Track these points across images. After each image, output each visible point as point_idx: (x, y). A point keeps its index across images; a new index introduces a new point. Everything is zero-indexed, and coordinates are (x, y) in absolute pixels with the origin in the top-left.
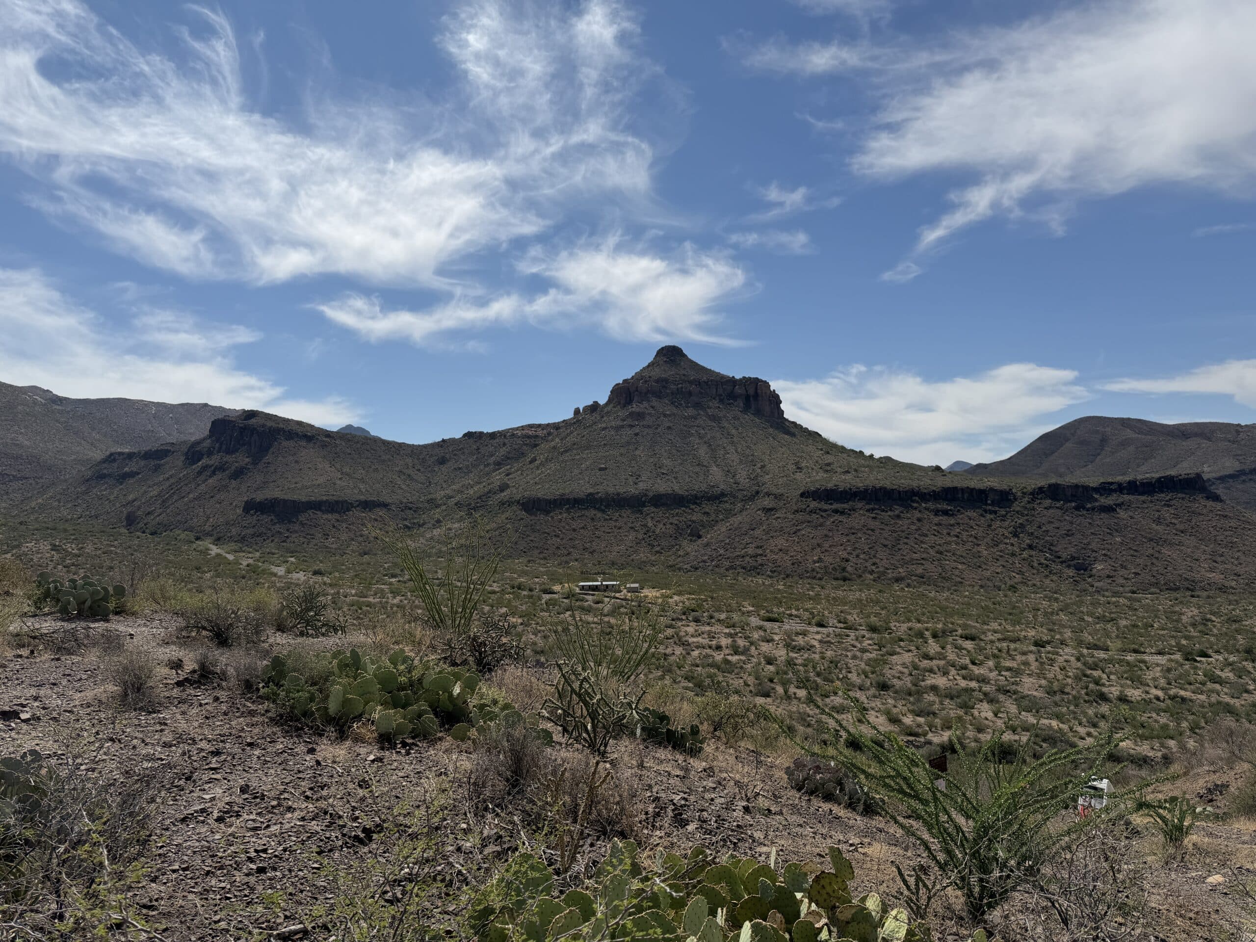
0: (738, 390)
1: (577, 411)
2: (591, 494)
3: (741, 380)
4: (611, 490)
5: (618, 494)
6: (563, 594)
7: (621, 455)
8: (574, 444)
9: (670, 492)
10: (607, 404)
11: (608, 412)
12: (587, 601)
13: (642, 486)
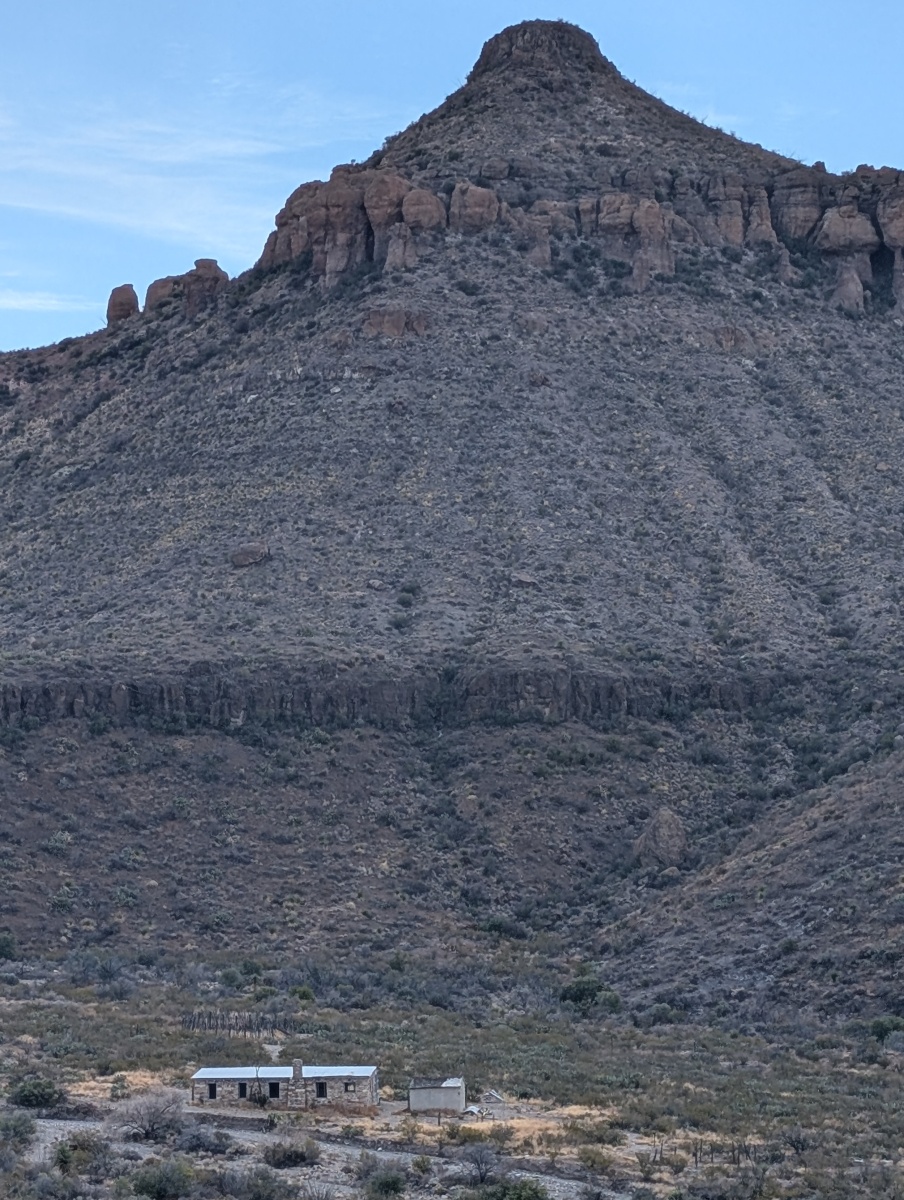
0: (844, 225)
1: (121, 303)
2: (202, 668)
3: (848, 179)
4: (291, 651)
5: (324, 670)
6: (125, 1120)
7: (333, 497)
8: (118, 447)
9: (555, 667)
10: (259, 274)
11: (266, 310)
12: (240, 1152)
13: (429, 638)
